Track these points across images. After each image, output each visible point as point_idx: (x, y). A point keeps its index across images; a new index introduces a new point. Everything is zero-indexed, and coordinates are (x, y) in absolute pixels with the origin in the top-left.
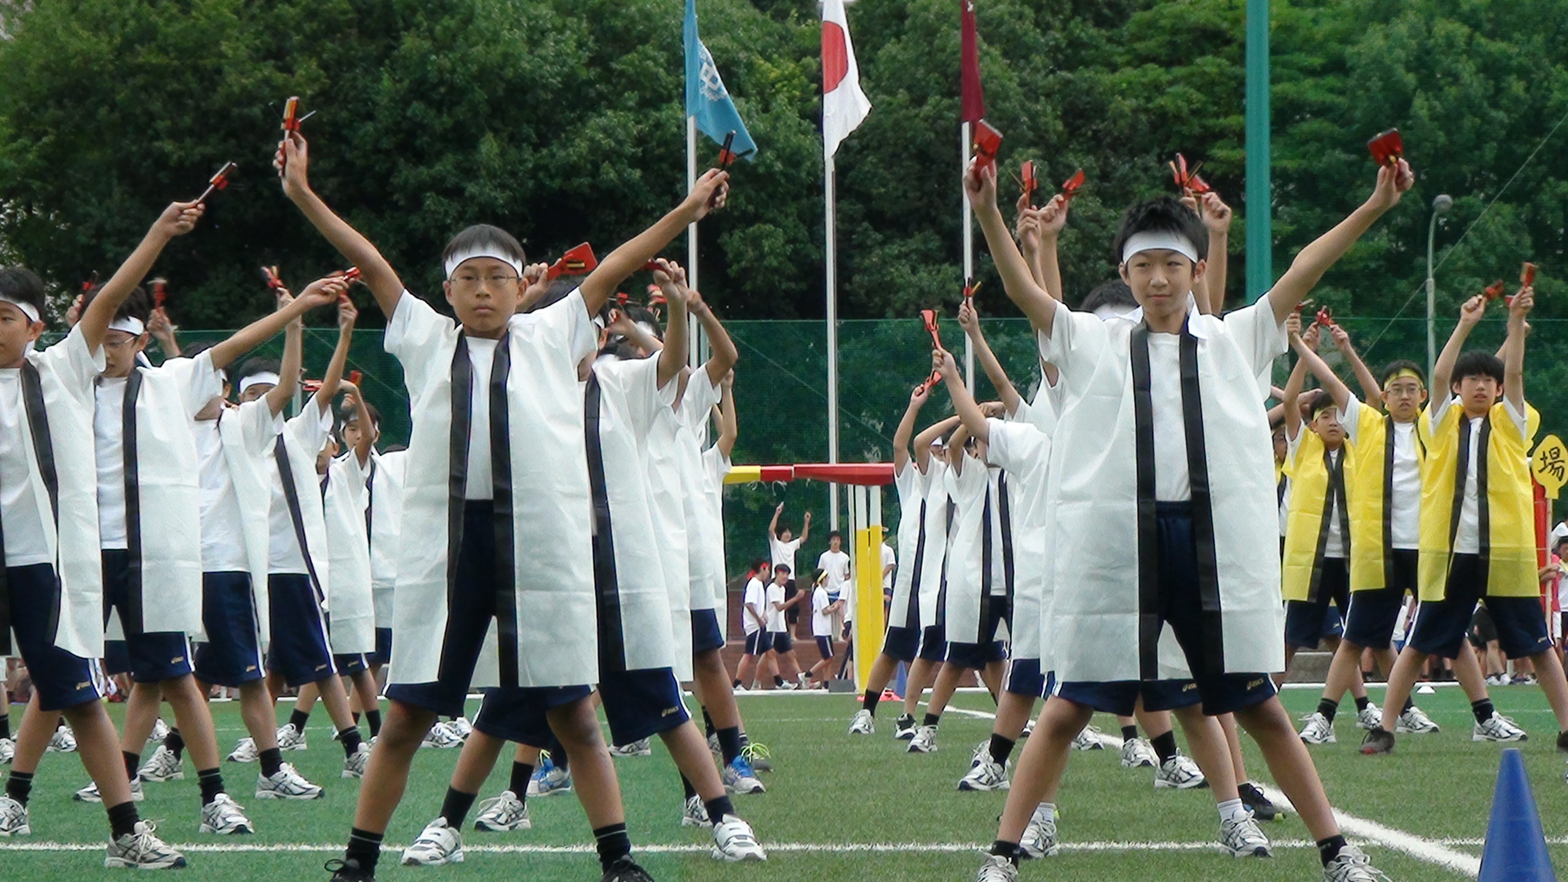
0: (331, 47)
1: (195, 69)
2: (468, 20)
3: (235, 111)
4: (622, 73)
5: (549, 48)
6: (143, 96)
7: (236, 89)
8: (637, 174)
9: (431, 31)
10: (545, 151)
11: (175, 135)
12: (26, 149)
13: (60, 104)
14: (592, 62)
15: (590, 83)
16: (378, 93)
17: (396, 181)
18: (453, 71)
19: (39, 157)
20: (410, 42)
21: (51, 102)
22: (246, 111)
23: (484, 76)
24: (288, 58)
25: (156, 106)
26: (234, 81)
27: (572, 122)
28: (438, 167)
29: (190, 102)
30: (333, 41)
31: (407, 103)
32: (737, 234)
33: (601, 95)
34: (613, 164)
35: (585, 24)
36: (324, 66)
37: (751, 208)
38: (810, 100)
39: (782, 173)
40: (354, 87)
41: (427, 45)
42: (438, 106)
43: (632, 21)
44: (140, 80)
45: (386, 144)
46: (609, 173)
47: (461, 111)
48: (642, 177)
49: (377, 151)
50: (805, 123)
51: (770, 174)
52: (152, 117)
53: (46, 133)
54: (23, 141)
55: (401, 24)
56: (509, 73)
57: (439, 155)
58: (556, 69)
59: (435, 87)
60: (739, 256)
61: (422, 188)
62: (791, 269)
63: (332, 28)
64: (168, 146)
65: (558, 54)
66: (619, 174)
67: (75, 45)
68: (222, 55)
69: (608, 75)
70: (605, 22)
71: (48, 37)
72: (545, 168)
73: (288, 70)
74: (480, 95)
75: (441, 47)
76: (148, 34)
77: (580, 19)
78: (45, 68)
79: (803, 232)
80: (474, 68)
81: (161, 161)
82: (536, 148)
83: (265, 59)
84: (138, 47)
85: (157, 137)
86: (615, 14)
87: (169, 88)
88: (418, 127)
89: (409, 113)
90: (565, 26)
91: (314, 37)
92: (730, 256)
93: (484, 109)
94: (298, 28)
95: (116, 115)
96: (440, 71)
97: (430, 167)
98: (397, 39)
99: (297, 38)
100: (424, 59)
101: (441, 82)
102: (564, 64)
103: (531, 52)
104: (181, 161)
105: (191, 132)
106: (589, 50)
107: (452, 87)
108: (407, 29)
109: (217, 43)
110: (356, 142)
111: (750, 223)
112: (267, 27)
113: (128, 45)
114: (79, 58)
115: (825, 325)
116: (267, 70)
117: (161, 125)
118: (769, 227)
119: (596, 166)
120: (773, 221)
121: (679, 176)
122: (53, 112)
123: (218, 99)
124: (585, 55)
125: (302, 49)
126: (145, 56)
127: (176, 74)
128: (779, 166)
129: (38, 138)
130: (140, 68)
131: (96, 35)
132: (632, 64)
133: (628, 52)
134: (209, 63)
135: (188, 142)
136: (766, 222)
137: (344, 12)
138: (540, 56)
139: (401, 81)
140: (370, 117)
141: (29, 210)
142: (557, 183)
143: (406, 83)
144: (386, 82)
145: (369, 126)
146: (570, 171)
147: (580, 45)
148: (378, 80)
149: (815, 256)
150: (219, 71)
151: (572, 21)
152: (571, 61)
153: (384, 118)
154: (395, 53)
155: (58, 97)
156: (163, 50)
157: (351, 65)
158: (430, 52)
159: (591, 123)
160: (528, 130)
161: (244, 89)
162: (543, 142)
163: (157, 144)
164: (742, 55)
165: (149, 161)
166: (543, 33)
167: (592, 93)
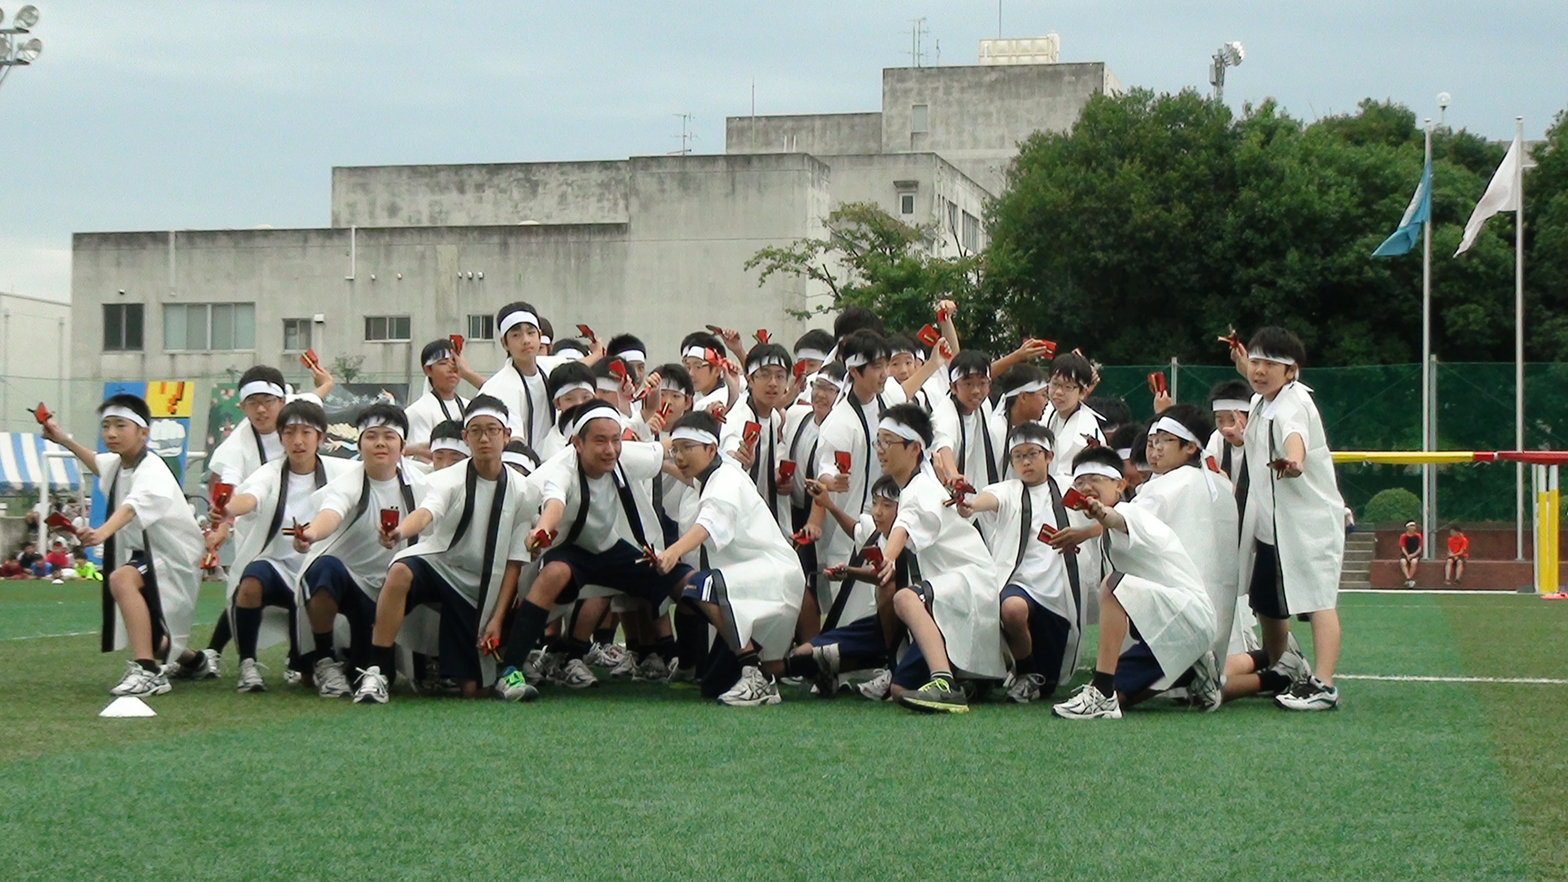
0: (1198, 197)
1: (1117, 210)
2: (1281, 180)
3: (1138, 235)
4: (1379, 211)
5: (1332, 195)
6: (1087, 226)
7: (1139, 221)
8: (1387, 273)
9: (1258, 186)
10: (1329, 259)
11: (1104, 248)
12: (1022, 258)
13: (1040, 231)
14: (1359, 205)
15: (1360, 217)
16: (1225, 224)
17: (1235, 277)
18: (1271, 211)
19: (1029, 262)
20: (1245, 194)
21: (1035, 230)
22: (1144, 235)
23: (1290, 213)
24: (1170, 203)
25: (1093, 232)
26: (1138, 217)
27: (1346, 241)
28: (1261, 269)
29: (1112, 230)
30: (1198, 193)
31: (1243, 231)
32: (1453, 310)
33: (1366, 225)
34: (1371, 267)
35: (1355, 181)
36: (1193, 208)
37: (1462, 294)
38: (1505, 227)
39: (1485, 273)
40: (1210, 221)
41: (1255, 195)
42: (1262, 232)
43: (1387, 179)
44: (1085, 217)
45: (1229, 255)
46: (1369, 273)
47: (1275, 234)
48: (1392, 275)
49: (1224, 258)
50: (1501, 241)
51: (1476, 274)
52: (1091, 238)
53: (1031, 248)
54: (1020, 253)
55: (1240, 183)
56: (1305, 211)
57: (1262, 261)
58: (1336, 208)
59: (1260, 221)
60: (1454, 323)
61: (1251, 281)
62: (1488, 331)
63: (1198, 185)
64: (1099, 255)
65: (1338, 200)
66: (1376, 273)
67: (1049, 197)
68: (1131, 202)
69: (1371, 213)
70: (1370, 180)
71: (1034, 191)
72: (1329, 269)
73: (1169, 210)
74: (1287, 226)
75: (1264, 196)
76: (1090, 190)
77: (1353, 178)
78: (1033, 210)
79: (1499, 308)
80: (1283, 209)
81: (1094, 263)
82: (1323, 257)
83: (1158, 203)
84: (1084, 197)
85: (1093, 250)
86: (1376, 175)
87: (1101, 221)
88: (1248, 246)
89: (1244, 237)
90: (1343, 183)
91: (1188, 190)
92: (1448, 323)
93: (1290, 233)
94: (1178, 186)
95: (1071, 238)
96: (1264, 210)
97: (1256, 268)
98: (1238, 191)
99: (1177, 191)
100: (1254, 205)
101: (1264, 218)
102: (1341, 206)
103: (1320, 198)
104: (1106, 263)
105: (1112, 247)
106: (1358, 197)
107: (1270, 220)
108: (1244, 185)
109: (1129, 195)
110: (1211, 253)
111: (1462, 304)
112: (1160, 184)
113: (1078, 197)
114: (1051, 204)
115: (1515, 367)
116: (1158, 209)
117: (1095, 243)
118: (1473, 306)
119: (1361, 268)
120: (1477, 302)
121: (1416, 274)
122: (1036, 235)
123: (1128, 228)
124: (1355, 200)
125: (1181, 198)
126: (1089, 202)
127: (1106, 213)
128: (1482, 268)
129: (1027, 250)
130: (1085, 210)
131: (1060, 191)
132: (1385, 205)
133: (1383, 198)
134: (1124, 206)
135: (1110, 251)
136: (1472, 302)
137: (1205, 175)
138: (1325, 201)
139: (1239, 216)
140: (1220, 238)
141: (1022, 295)
142: (1336, 279)
143: (1243, 218)
144: (1230, 218)
145: (1219, 244)
146: (1345, 271)
147: (1353, 194)
148: (1225, 216)
149: (1507, 324)
150: (1130, 211)
151: (1348, 179)
152: (1347, 204)
153: (1229, 239)
154: (1236, 201)
155: (1039, 227)
156: (1099, 199)
157: (1209, 207)
158: (1257, 200)
159: (1358, 242)
160: (1317, 247)
161: (1144, 221)
162: (1327, 253)
163: (1093, 254)
164: (1460, 200)
165: (1087, 264)
166: (1329, 186)
167: (1360, 223)
